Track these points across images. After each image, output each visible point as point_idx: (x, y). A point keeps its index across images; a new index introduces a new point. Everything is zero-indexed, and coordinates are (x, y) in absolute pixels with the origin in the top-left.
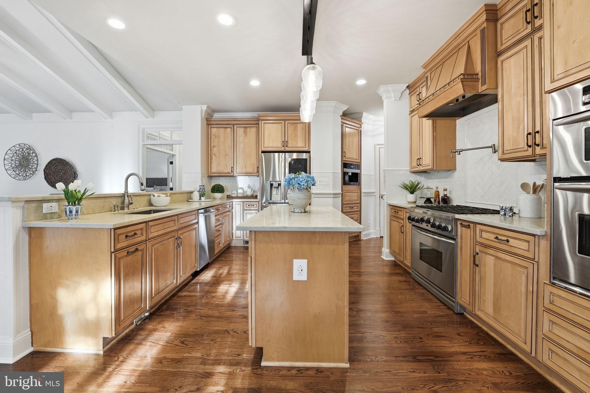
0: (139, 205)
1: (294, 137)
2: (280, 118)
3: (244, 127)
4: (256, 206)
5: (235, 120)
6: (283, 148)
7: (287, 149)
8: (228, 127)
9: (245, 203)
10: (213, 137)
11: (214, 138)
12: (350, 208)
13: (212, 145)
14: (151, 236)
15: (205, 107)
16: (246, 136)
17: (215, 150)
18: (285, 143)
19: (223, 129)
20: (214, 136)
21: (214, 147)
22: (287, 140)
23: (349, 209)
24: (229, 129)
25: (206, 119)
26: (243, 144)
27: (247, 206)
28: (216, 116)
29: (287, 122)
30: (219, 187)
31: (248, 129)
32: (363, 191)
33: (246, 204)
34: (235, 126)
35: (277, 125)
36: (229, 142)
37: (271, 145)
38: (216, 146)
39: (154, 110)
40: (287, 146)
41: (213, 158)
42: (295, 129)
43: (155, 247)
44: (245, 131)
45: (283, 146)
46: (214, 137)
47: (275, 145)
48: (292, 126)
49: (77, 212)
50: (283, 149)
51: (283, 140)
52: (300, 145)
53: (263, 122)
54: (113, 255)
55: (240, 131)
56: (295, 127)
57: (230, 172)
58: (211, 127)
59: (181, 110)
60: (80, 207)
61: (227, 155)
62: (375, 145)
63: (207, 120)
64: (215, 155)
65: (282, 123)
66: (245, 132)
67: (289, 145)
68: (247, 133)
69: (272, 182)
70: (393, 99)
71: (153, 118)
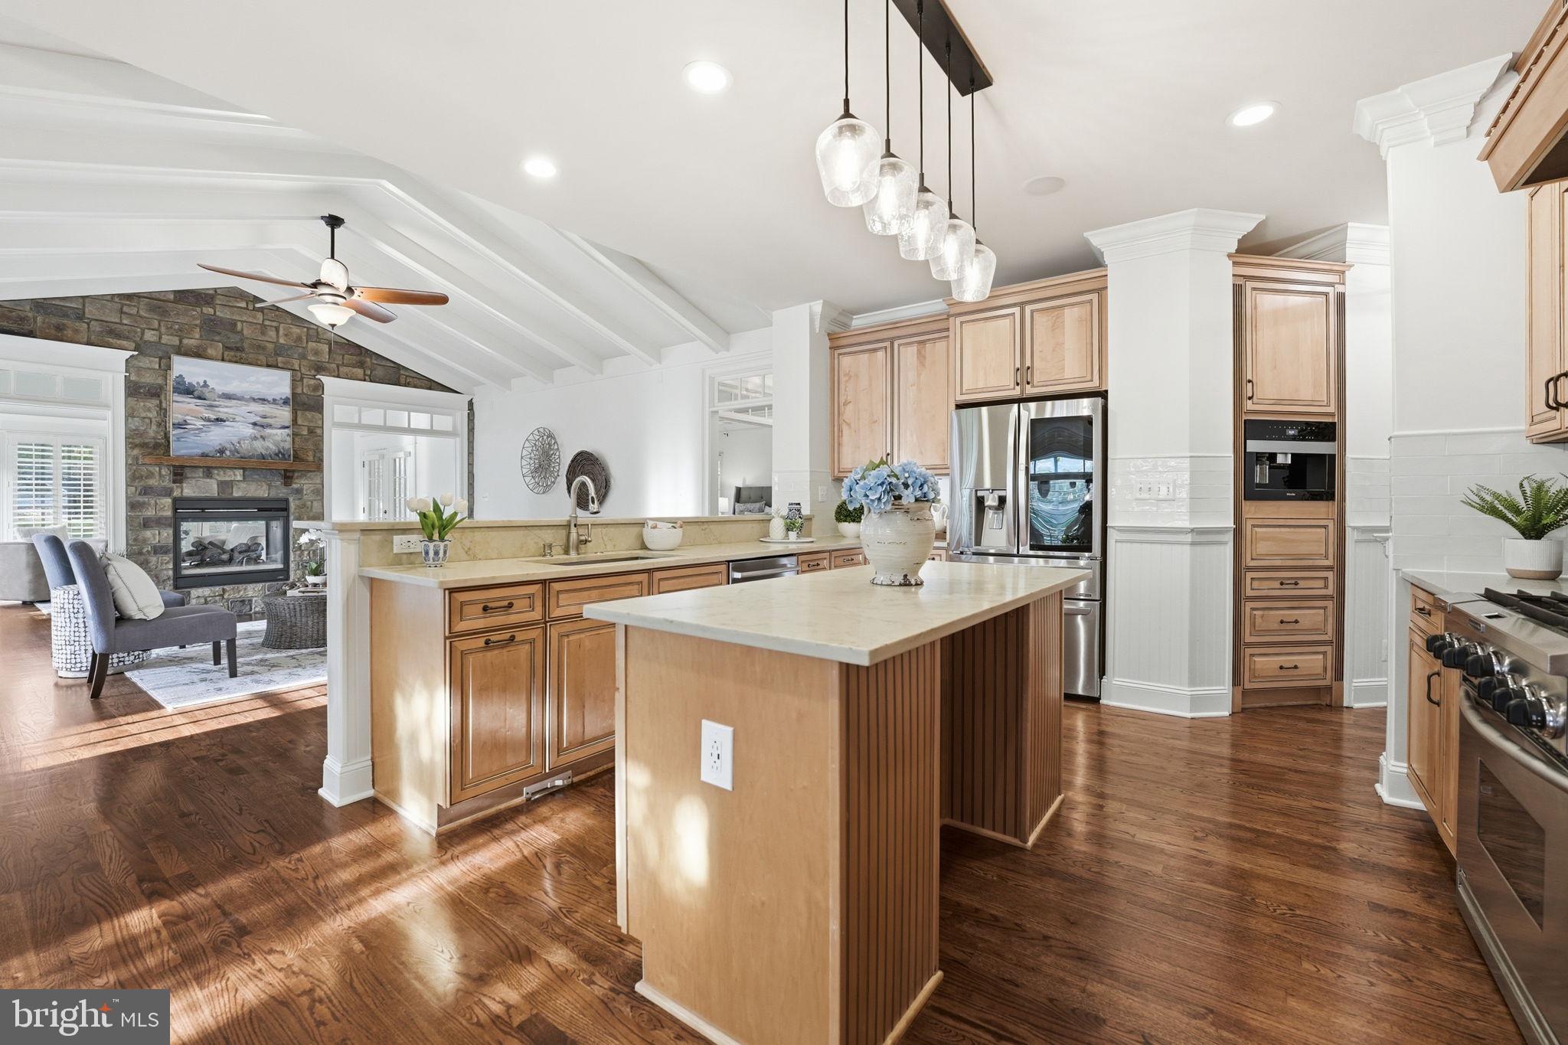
0: (614, 546)
1: (1054, 350)
2: (1009, 300)
3: (918, 342)
5: (895, 325)
6: (1018, 388)
7: (1030, 391)
8: (881, 348)
10: (843, 379)
11: (847, 381)
12: (1282, 584)
13: (842, 399)
14: (557, 613)
15: (818, 307)
16: (924, 366)
17: (848, 412)
18: (1024, 373)
19: (866, 356)
20: (845, 375)
21: (846, 404)
22: (1028, 363)
23: (1279, 586)
24: (881, 354)
25: (829, 334)
26: (915, 388)
28: (858, 322)
29: (1026, 309)
31: (928, 346)
32: (1352, 520)
34: (896, 343)
35: (1000, 322)
36: (882, 386)
37: (981, 385)
38: (851, 402)
39: (728, 333)
40: (1028, 383)
41: (844, 432)
42: (1057, 327)
43: (571, 638)
44: (919, 352)
45: (1019, 384)
46: (847, 378)
47: (993, 382)
48: (1046, 319)
49: (436, 553)
50: (1016, 392)
51: (1018, 365)
52: (1072, 372)
53: (959, 320)
54: (448, 642)
55: (908, 355)
56: (1056, 318)
58: (840, 354)
59: (769, 323)
60: (442, 545)
61: (876, 421)
63: (832, 337)
64: (849, 425)
65: (1013, 314)
66: (921, 356)
67: (1037, 378)
68: (925, 357)
69: (980, 494)
70: (1432, 141)
71: (728, 350)
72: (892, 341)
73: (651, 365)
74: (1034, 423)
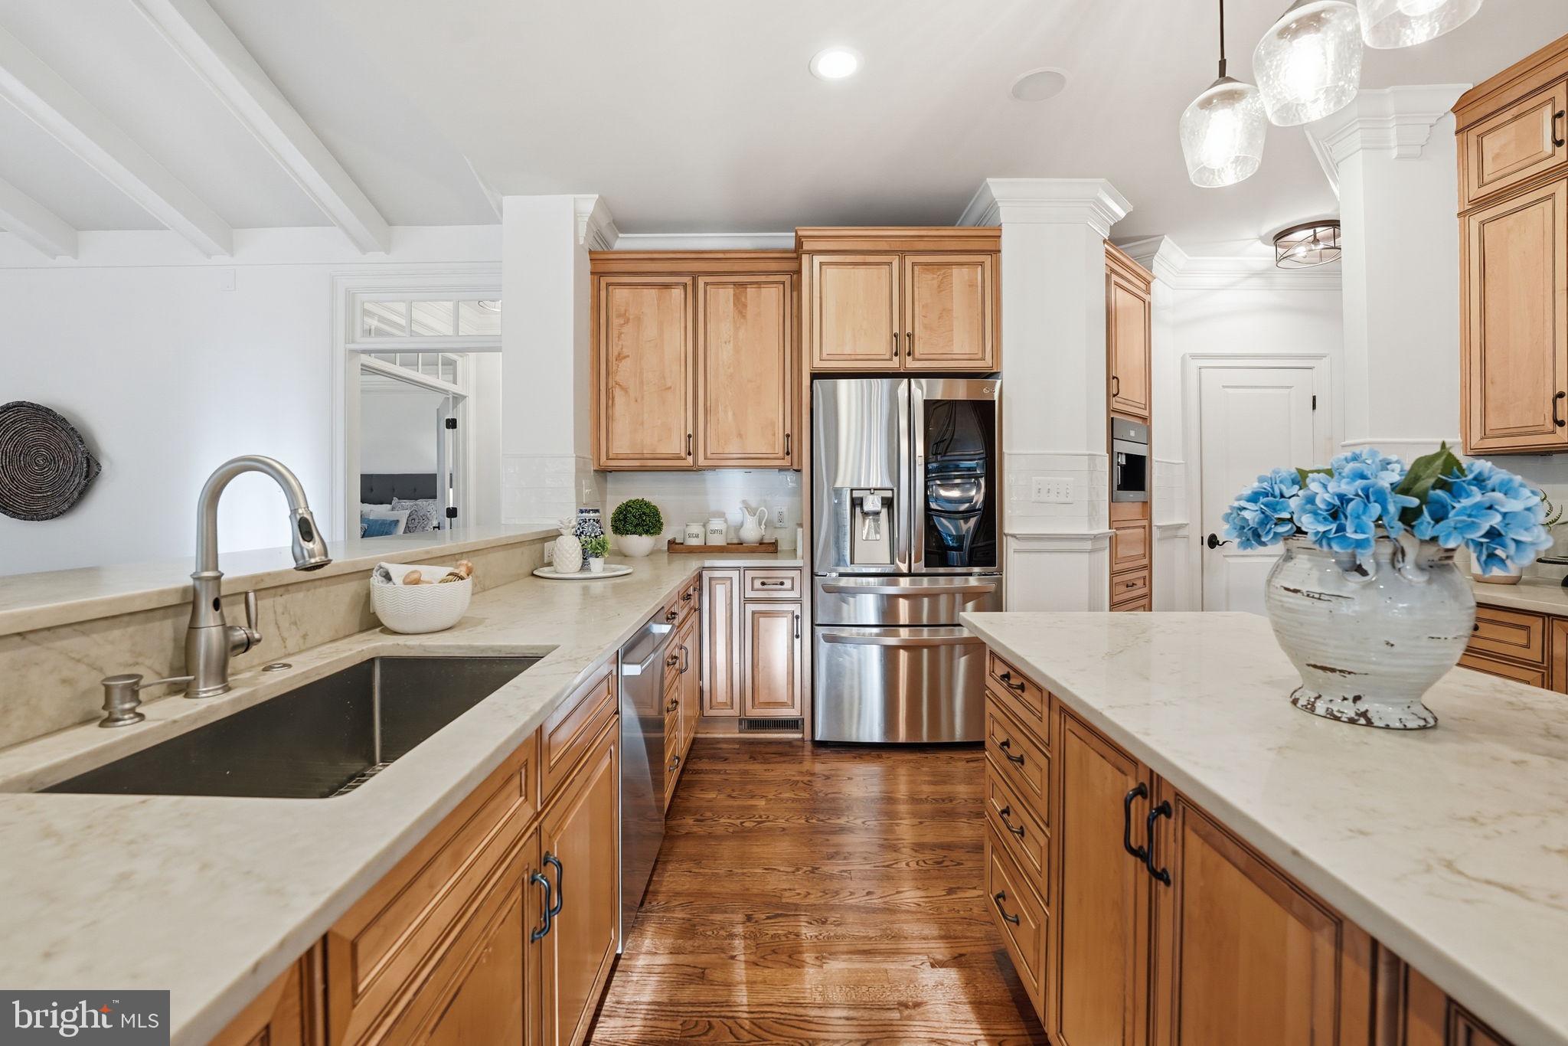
1: (939, 318)
2: (882, 245)
3: (735, 284)
4: (790, 586)
5: (699, 256)
6: (896, 359)
7: (912, 364)
8: (677, 284)
9: (750, 574)
10: (616, 322)
11: (621, 325)
12: (1128, 586)
13: (615, 351)
15: (588, 203)
16: (744, 317)
17: (624, 372)
18: (903, 341)
19: (653, 293)
20: (619, 316)
21: (620, 357)
22: (909, 330)
23: (1126, 589)
24: (677, 293)
25: (590, 252)
26: (730, 346)
27: (757, 584)
28: (627, 242)
29: (909, 260)
30: (644, 513)
31: (751, 291)
32: (1156, 521)
33: (753, 579)
34: (701, 281)
35: (873, 271)
36: (676, 340)
37: (848, 350)
38: (628, 356)
39: (390, 223)
40: (909, 354)
41: (617, 399)
42: (943, 287)
44: (737, 299)
45: (896, 354)
46: (622, 321)
47: (861, 350)
48: (930, 276)
50: (894, 364)
51: (896, 330)
53: (817, 259)
55: (722, 299)
56: (941, 277)
57: (683, 455)
58: (608, 285)
61: (670, 388)
62: (1183, 358)
63: (595, 257)
64: (625, 390)
65: (890, 264)
66: (740, 306)
67: (920, 349)
68: (745, 306)
69: (856, 494)
70: (1394, 153)
71: (388, 251)
72: (695, 276)
73: (209, 256)
74: (929, 405)
